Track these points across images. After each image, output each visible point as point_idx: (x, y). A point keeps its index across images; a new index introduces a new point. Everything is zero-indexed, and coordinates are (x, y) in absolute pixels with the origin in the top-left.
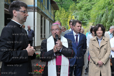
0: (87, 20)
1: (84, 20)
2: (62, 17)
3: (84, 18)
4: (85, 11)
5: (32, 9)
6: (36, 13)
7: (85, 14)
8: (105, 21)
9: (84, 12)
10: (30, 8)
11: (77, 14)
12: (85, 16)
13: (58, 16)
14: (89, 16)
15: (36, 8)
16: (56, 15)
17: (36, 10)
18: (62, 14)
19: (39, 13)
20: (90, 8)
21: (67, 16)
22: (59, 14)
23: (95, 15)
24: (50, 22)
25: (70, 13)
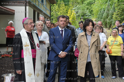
0: (90, 16)
1: (86, 16)
2: (61, 12)
3: (86, 13)
4: (88, 5)
5: (23, 3)
6: (27, 7)
7: (88, 8)
8: (106, 16)
9: (87, 7)
10: (21, 2)
11: (78, 9)
12: (88, 11)
13: (55, 10)
14: (92, 10)
15: (28, 2)
16: (54, 10)
17: (28, 4)
18: (61, 9)
19: (32, 8)
20: (94, 2)
21: (66, 10)
22: (57, 9)
23: (97, 10)
24: (45, 17)
25: (70, 7)
